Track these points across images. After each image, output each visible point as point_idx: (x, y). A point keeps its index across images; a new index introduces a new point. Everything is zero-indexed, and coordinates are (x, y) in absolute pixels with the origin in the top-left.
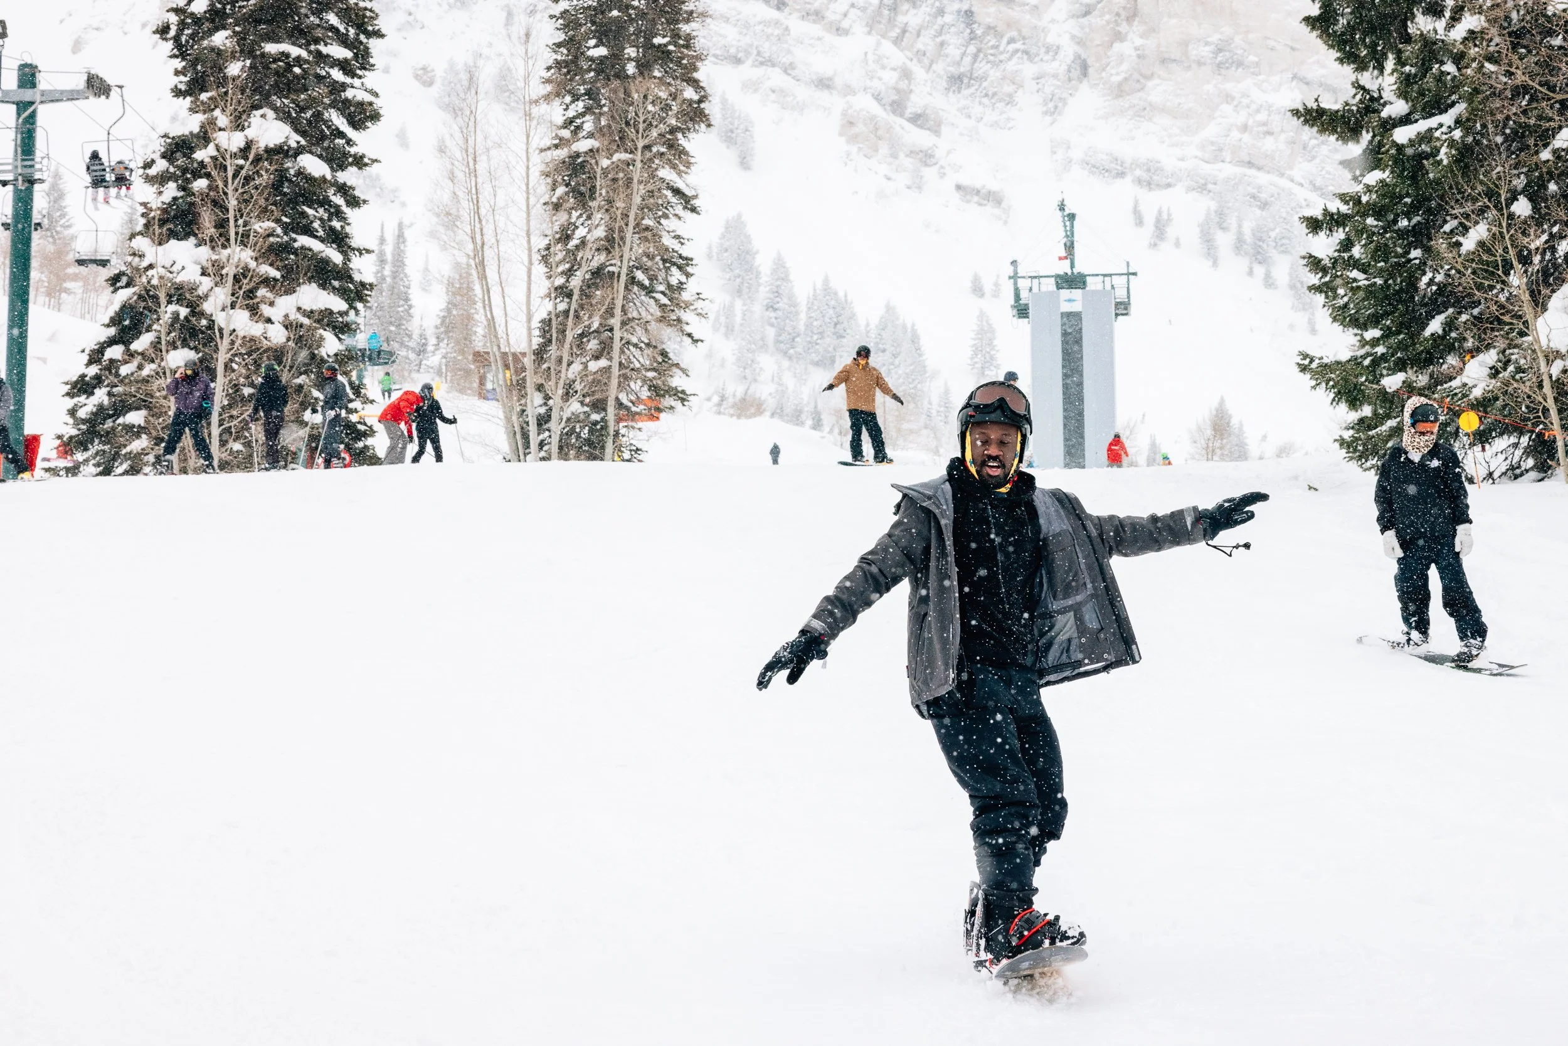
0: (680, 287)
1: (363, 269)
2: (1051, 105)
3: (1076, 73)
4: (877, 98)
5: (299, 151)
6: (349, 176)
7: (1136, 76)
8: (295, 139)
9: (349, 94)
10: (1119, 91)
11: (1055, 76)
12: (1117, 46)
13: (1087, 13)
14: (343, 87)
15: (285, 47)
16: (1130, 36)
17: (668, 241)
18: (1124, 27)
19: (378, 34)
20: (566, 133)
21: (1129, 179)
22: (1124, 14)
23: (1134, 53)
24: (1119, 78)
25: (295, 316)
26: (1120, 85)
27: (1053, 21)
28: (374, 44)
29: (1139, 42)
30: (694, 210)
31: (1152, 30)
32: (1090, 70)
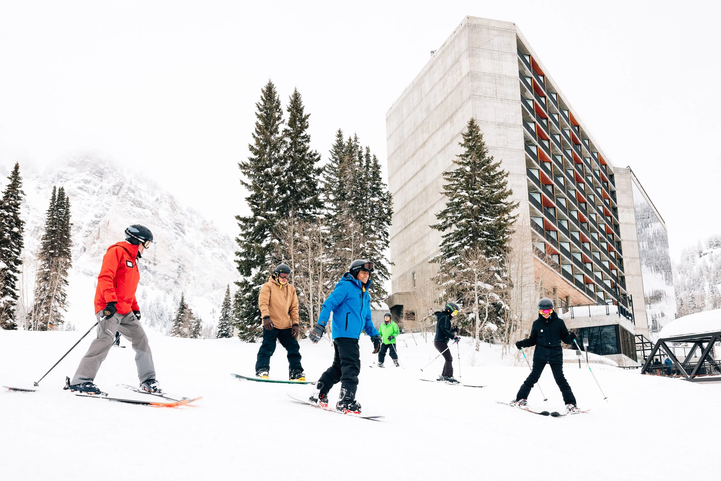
0: (64, 300)
1: (17, 293)
2: (76, 258)
3: (83, 250)
4: (32, 252)
5: (8, 269)
6: (16, 274)
7: (98, 253)
8: (7, 267)
9: (18, 259)
10: (93, 256)
11: (77, 251)
12: (93, 245)
13: (87, 236)
14: (17, 257)
15: (6, 249)
16: (97, 243)
17: (62, 290)
18: (96, 241)
19: (23, 247)
20: (43, 267)
21: (94, 277)
22: (96, 238)
23: (98, 247)
24: (93, 253)
25: (5, 302)
26: (93, 254)
27: (78, 237)
28: (22, 249)
29: (99, 244)
30: (68, 285)
31: (103, 242)
32: (86, 250)
